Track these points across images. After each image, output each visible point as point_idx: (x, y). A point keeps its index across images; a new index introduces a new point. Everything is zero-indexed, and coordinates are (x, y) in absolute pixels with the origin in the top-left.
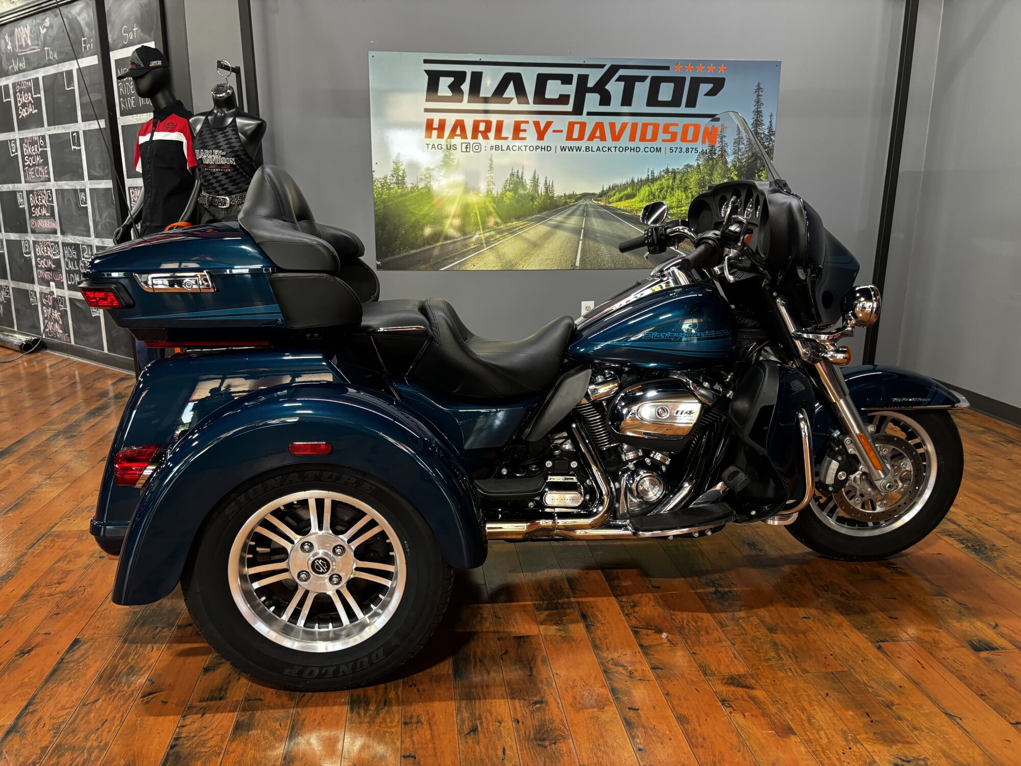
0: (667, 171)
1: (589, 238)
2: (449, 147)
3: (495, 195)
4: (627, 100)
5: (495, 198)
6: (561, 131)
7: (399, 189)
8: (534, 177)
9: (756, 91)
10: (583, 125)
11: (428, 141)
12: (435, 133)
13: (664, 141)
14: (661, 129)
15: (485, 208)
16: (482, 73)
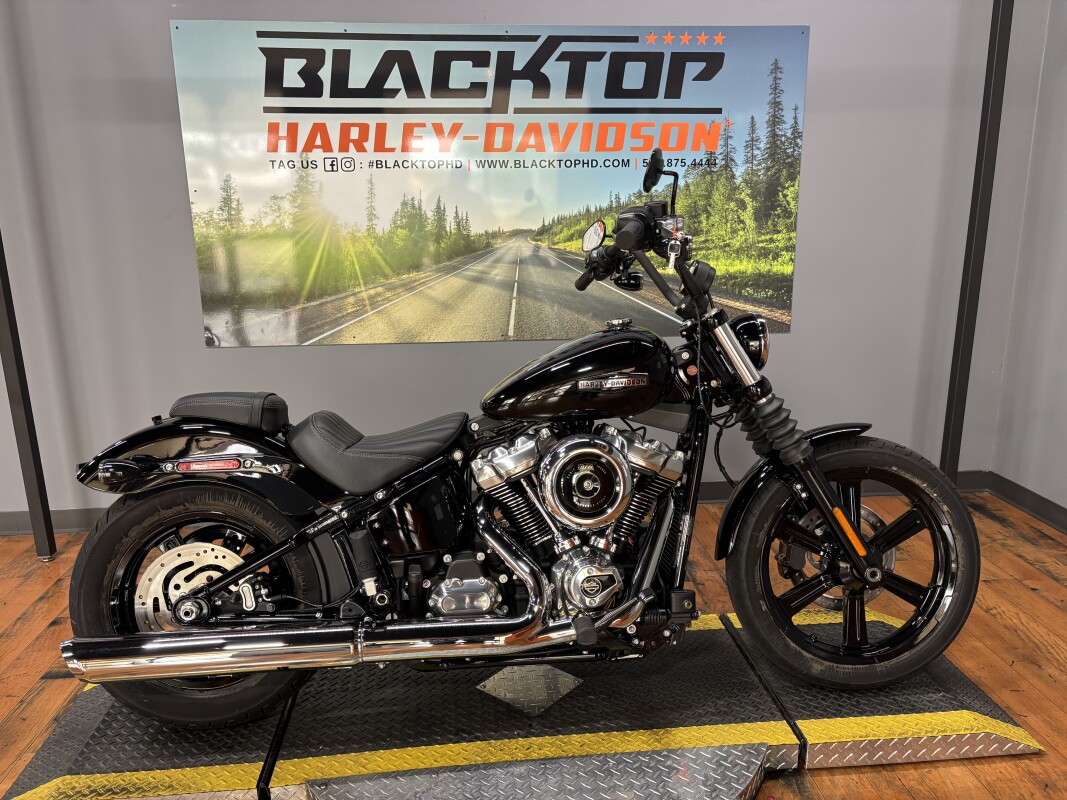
0: (640, 195)
1: (527, 296)
2: (305, 165)
3: (381, 234)
5: (380, 238)
6: (476, 138)
7: (233, 228)
8: (438, 207)
9: (772, 72)
10: (509, 129)
11: (273, 156)
12: (283, 145)
13: (633, 149)
14: (628, 132)
15: (367, 253)
16: (349, 51)
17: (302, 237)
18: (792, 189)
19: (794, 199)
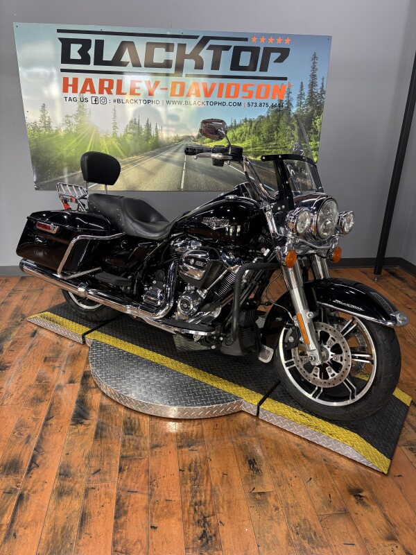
0: (246, 121)
1: (190, 169)
2: (82, 100)
3: (120, 136)
4: (216, 65)
5: (119, 138)
6: (167, 89)
7: (46, 131)
8: (148, 124)
9: (312, 60)
10: (183, 86)
11: (66, 95)
12: (70, 89)
14: (241, 88)
15: (113, 146)
16: (103, 41)
17: (81, 137)
18: (318, 120)
19: (320, 124)
